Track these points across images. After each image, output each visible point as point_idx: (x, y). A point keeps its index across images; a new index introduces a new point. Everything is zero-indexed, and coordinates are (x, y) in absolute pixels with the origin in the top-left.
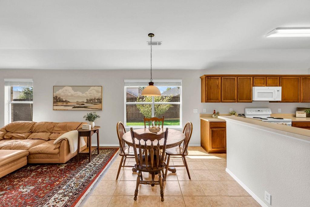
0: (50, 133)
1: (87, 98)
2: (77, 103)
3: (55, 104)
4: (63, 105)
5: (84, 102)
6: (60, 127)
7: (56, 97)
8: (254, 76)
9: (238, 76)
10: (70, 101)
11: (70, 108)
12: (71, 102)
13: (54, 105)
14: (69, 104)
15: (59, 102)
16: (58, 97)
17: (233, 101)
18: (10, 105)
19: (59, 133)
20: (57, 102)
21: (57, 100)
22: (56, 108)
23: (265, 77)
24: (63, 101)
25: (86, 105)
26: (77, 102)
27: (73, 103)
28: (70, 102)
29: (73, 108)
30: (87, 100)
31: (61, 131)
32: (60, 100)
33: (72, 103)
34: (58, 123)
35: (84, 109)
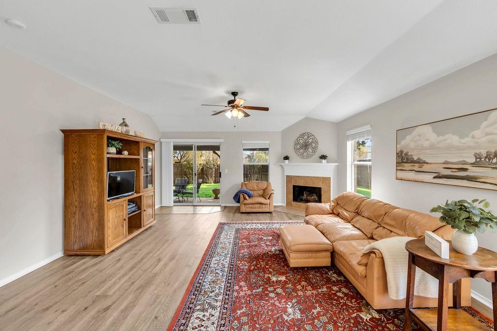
0: (376, 225)
1: (478, 152)
2: (447, 165)
3: (399, 166)
4: (413, 168)
5: (465, 163)
6: (395, 218)
7: (402, 152)
10: (427, 161)
11: (429, 178)
12: (431, 163)
13: (398, 168)
14: (425, 168)
15: (406, 162)
16: (405, 151)
18: (353, 166)
19: (391, 232)
20: (403, 162)
21: (403, 159)
22: (401, 174)
24: (413, 162)
25: (473, 171)
26: (446, 163)
27: (436, 166)
28: (427, 163)
29: (435, 178)
30: (478, 156)
31: (395, 228)
32: (407, 159)
33: (432, 165)
34: (395, 208)
35: (465, 183)
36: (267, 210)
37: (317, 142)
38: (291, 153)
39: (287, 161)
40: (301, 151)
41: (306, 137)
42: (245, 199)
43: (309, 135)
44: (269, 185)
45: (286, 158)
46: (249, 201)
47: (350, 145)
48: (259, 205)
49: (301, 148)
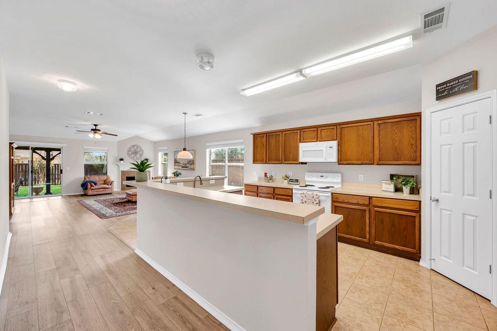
2: (184, 164)
3: (174, 164)
7: (175, 159)
8: (301, 129)
9: (282, 131)
14: (180, 165)
17: (279, 162)
20: (176, 163)
22: (175, 167)
23: (316, 129)
36: (110, 192)
37: (142, 151)
38: (125, 157)
39: (122, 162)
40: (132, 155)
41: (135, 147)
42: (92, 186)
43: (138, 147)
44: (108, 177)
45: (121, 160)
46: (96, 187)
47: (160, 154)
48: (103, 189)
49: (133, 153)
